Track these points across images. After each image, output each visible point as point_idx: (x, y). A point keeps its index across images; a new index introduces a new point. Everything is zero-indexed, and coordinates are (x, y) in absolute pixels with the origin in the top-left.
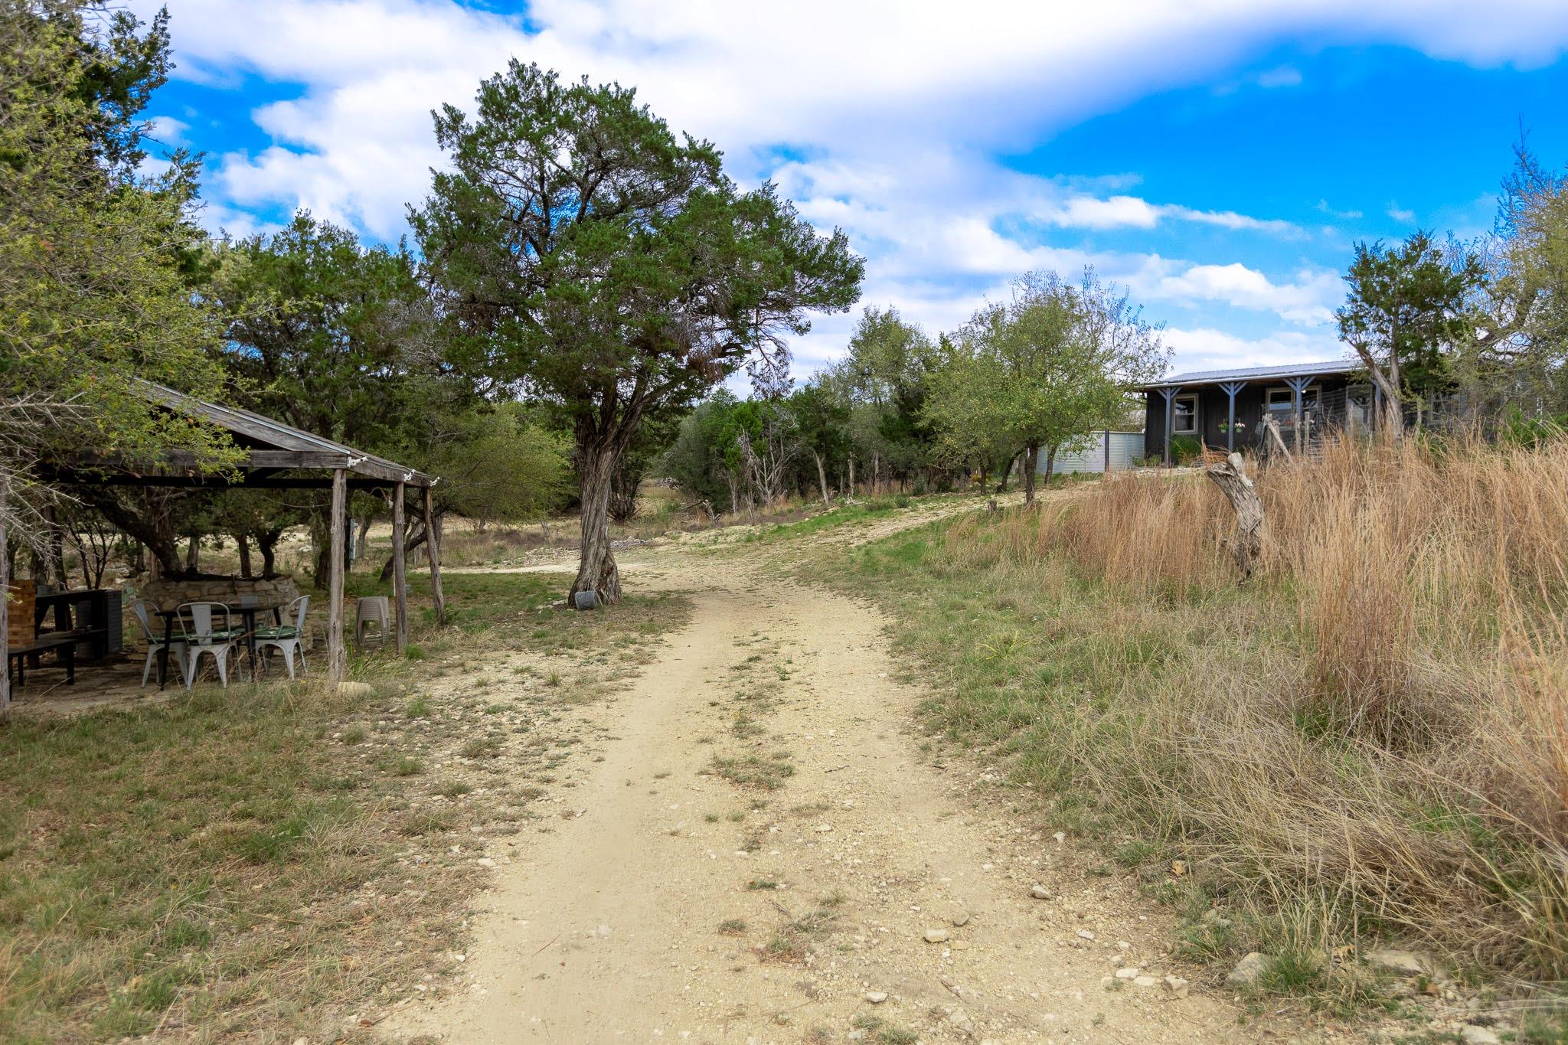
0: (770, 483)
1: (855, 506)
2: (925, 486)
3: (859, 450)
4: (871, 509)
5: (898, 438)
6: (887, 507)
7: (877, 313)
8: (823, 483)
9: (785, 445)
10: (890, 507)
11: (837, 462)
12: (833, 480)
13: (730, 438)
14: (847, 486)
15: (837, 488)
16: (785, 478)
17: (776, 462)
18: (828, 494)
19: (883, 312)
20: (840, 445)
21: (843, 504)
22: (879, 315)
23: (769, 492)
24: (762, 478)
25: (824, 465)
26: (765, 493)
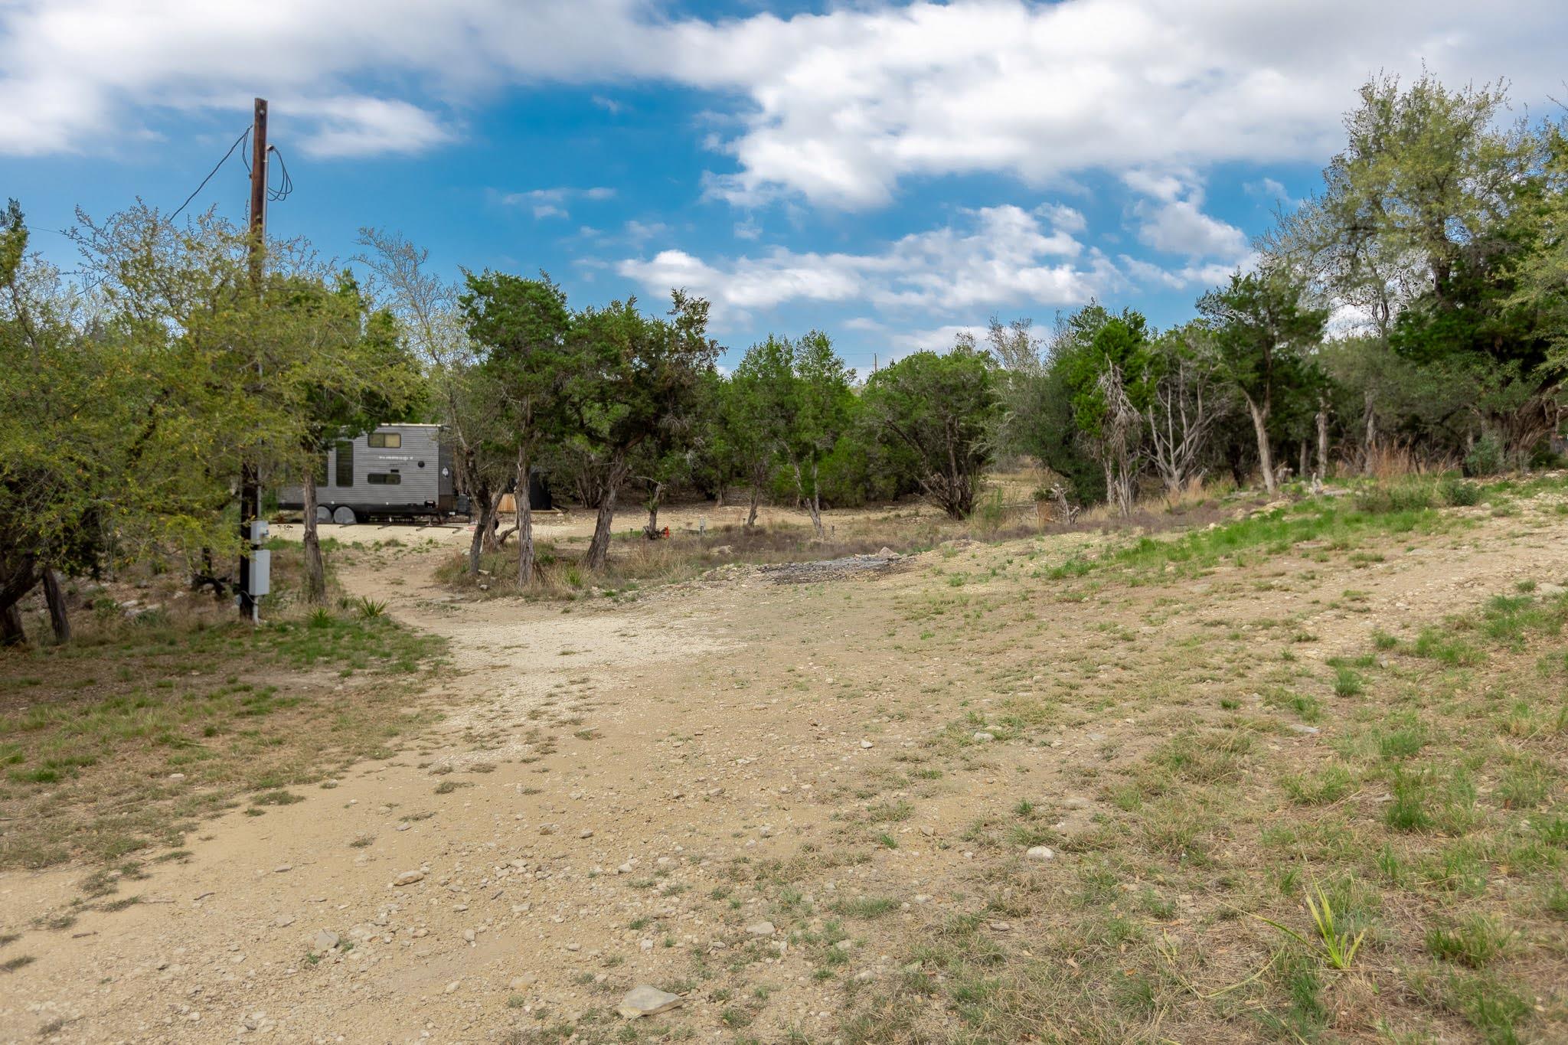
0: (1179, 459)
1: (1328, 499)
2: (1501, 454)
3: (1340, 394)
4: (1370, 508)
5: (1439, 355)
6: (1418, 503)
7: (1392, 92)
8: (1264, 454)
9: (1204, 399)
10: (1428, 504)
11: (1292, 416)
12: (1286, 452)
13: (1087, 378)
14: (1315, 463)
15: (1294, 465)
16: (1206, 450)
17: (1190, 426)
18: (1275, 474)
19: (1405, 88)
20: (1300, 385)
21: (1298, 494)
22: (1399, 96)
23: (1177, 473)
24: (1166, 450)
25: (1266, 423)
26: (1170, 475)
